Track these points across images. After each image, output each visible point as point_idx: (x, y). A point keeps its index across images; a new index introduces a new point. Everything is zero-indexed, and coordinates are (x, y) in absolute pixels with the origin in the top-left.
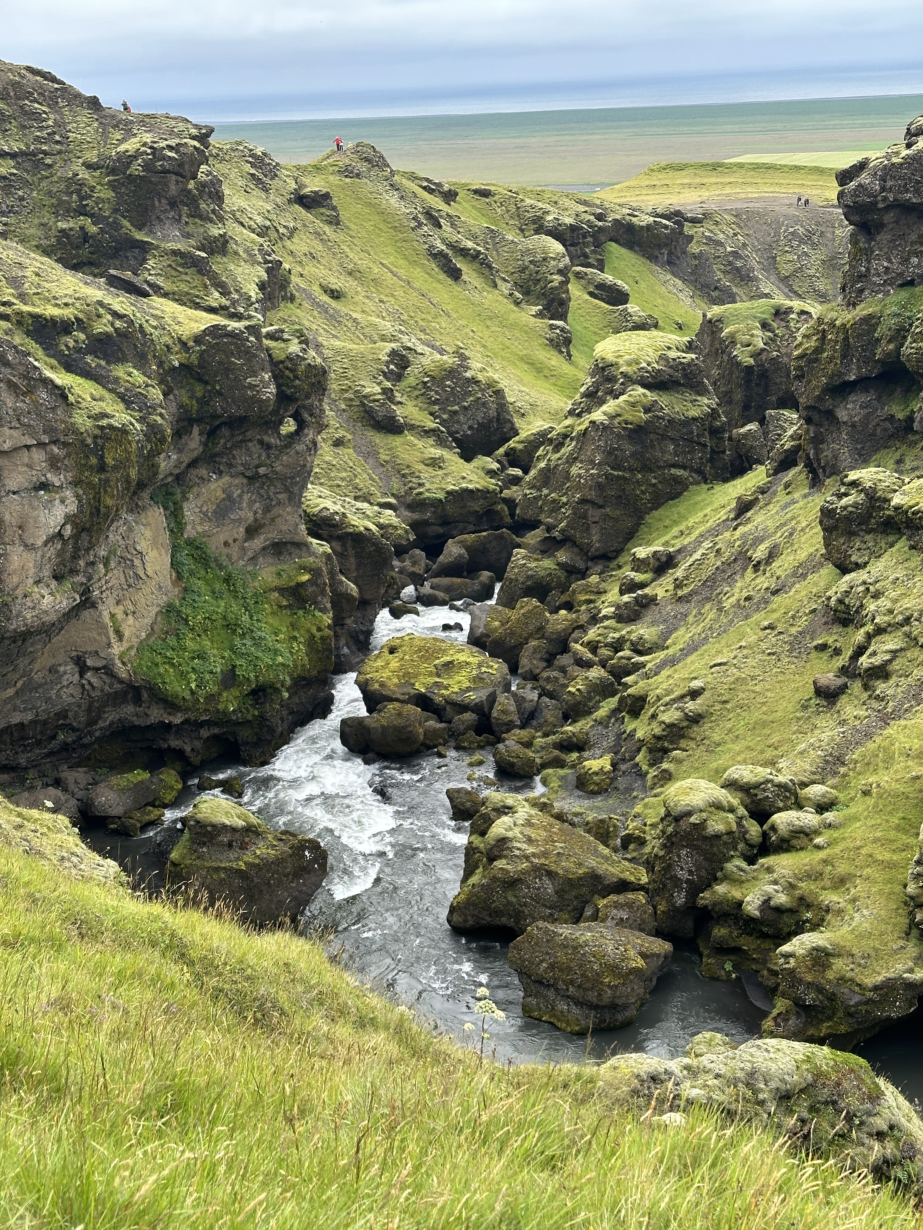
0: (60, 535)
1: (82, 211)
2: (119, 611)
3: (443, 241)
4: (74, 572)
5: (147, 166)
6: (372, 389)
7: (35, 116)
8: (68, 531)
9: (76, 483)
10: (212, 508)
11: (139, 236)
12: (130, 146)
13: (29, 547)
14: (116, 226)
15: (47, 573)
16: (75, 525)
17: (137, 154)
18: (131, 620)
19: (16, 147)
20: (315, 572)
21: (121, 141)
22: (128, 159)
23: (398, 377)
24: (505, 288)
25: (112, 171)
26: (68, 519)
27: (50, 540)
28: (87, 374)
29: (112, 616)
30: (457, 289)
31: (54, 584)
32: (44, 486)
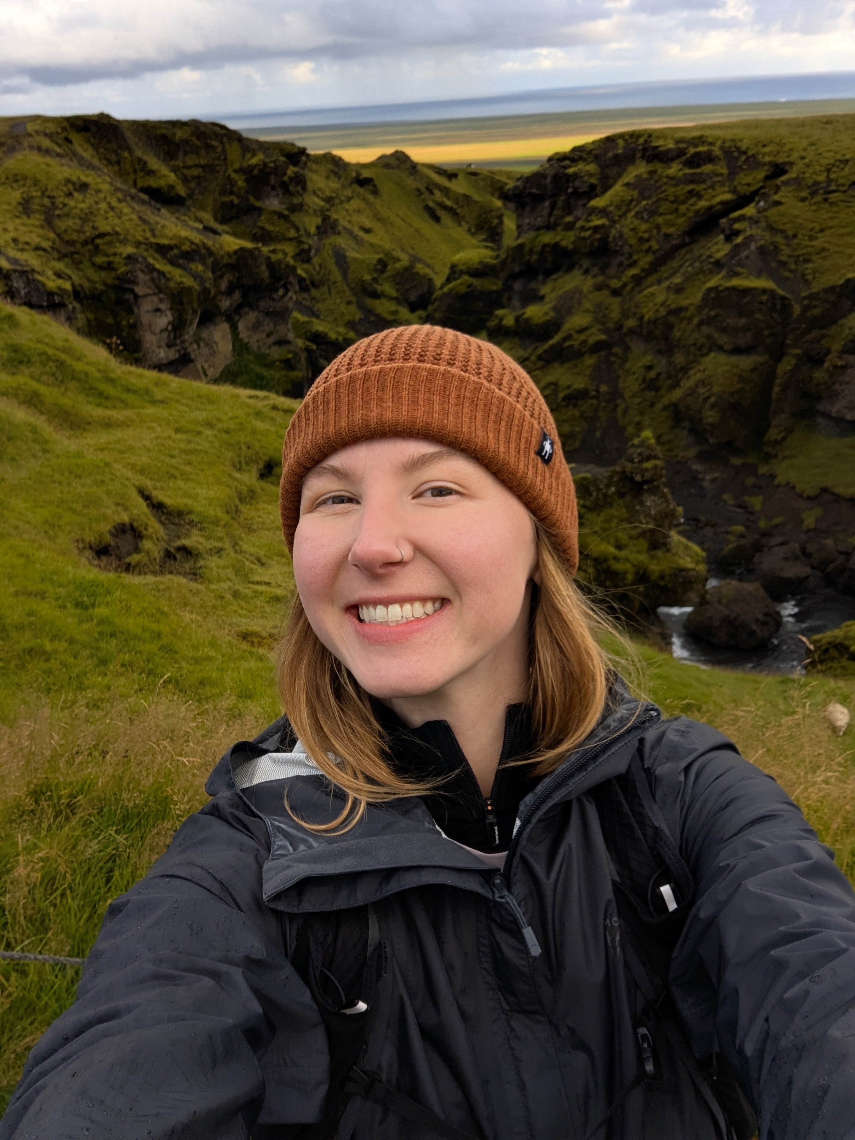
0: (166, 329)
1: (232, 193)
2: (206, 366)
3: (434, 201)
4: (175, 345)
5: (260, 170)
6: (367, 277)
7: (212, 146)
8: (170, 328)
9: (171, 309)
10: (251, 326)
11: (258, 204)
12: (254, 161)
13: (153, 333)
14: (247, 200)
15: (163, 343)
16: (173, 326)
17: (257, 165)
18: (212, 369)
19: (202, 162)
20: (295, 354)
21: (251, 159)
22: (252, 167)
23: (383, 271)
24: (465, 226)
25: (245, 173)
26: (169, 323)
27: (162, 331)
28: (179, 266)
29: (202, 367)
30: (436, 227)
31: (166, 349)
32: (158, 310)
